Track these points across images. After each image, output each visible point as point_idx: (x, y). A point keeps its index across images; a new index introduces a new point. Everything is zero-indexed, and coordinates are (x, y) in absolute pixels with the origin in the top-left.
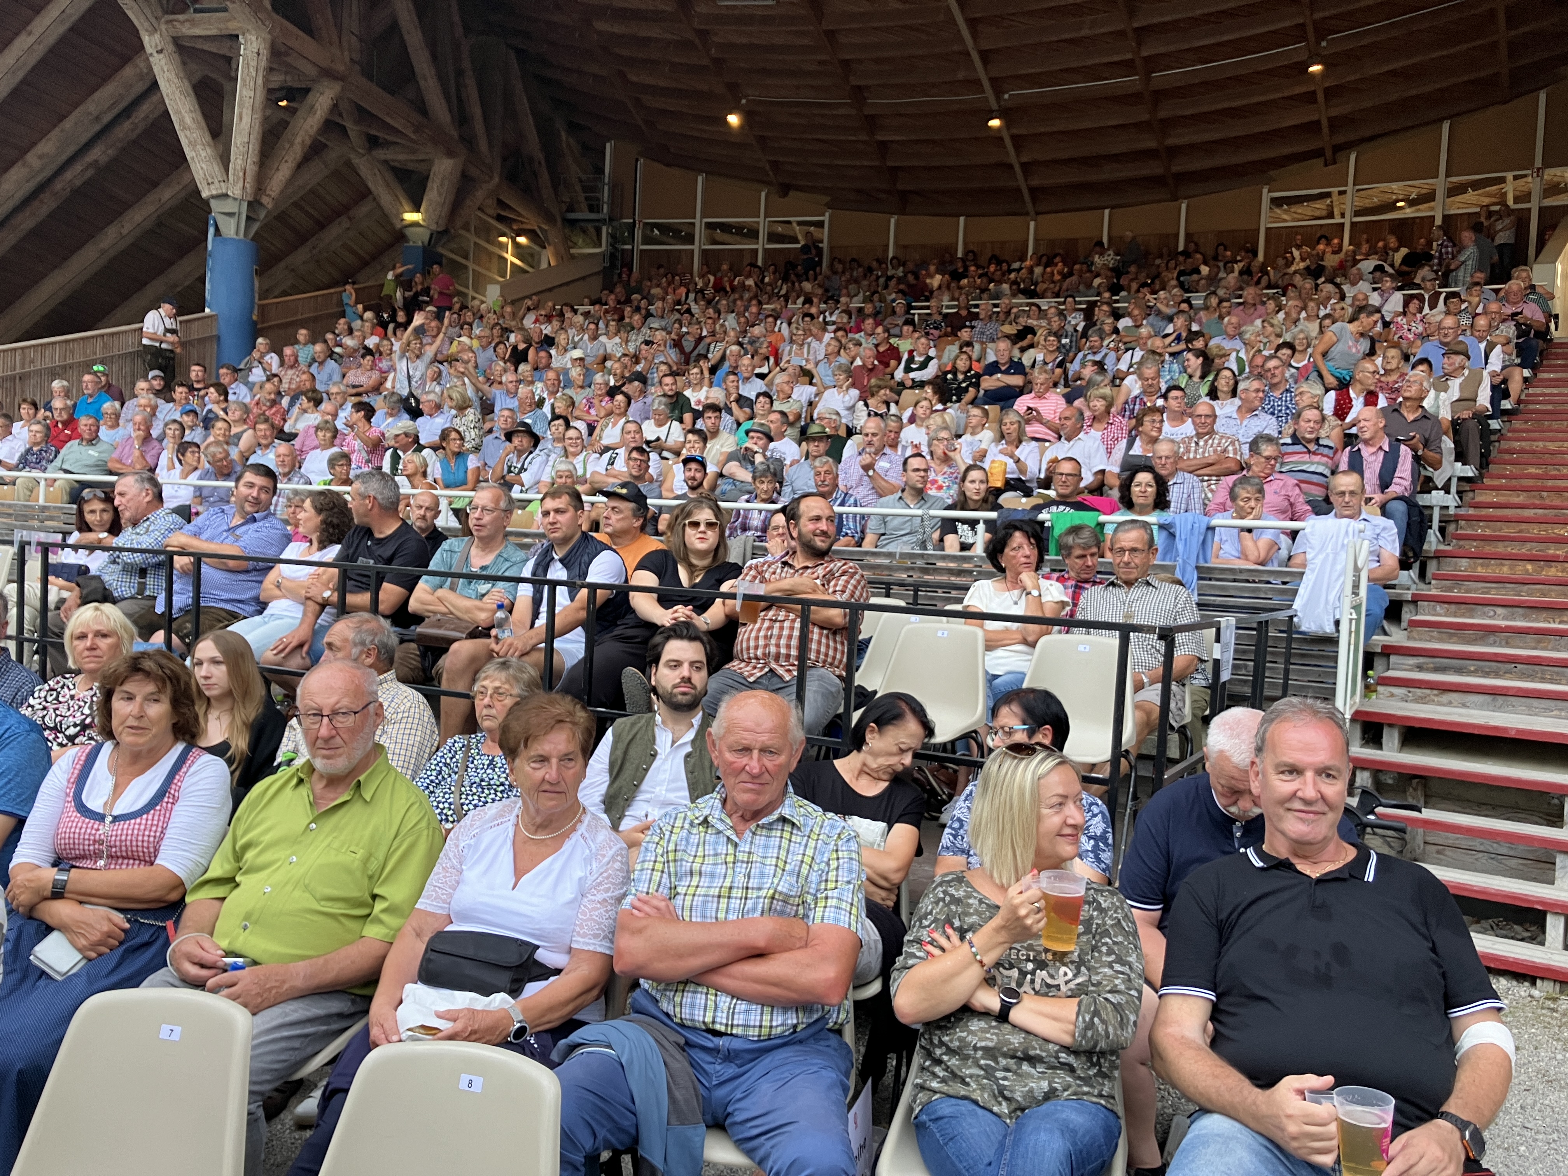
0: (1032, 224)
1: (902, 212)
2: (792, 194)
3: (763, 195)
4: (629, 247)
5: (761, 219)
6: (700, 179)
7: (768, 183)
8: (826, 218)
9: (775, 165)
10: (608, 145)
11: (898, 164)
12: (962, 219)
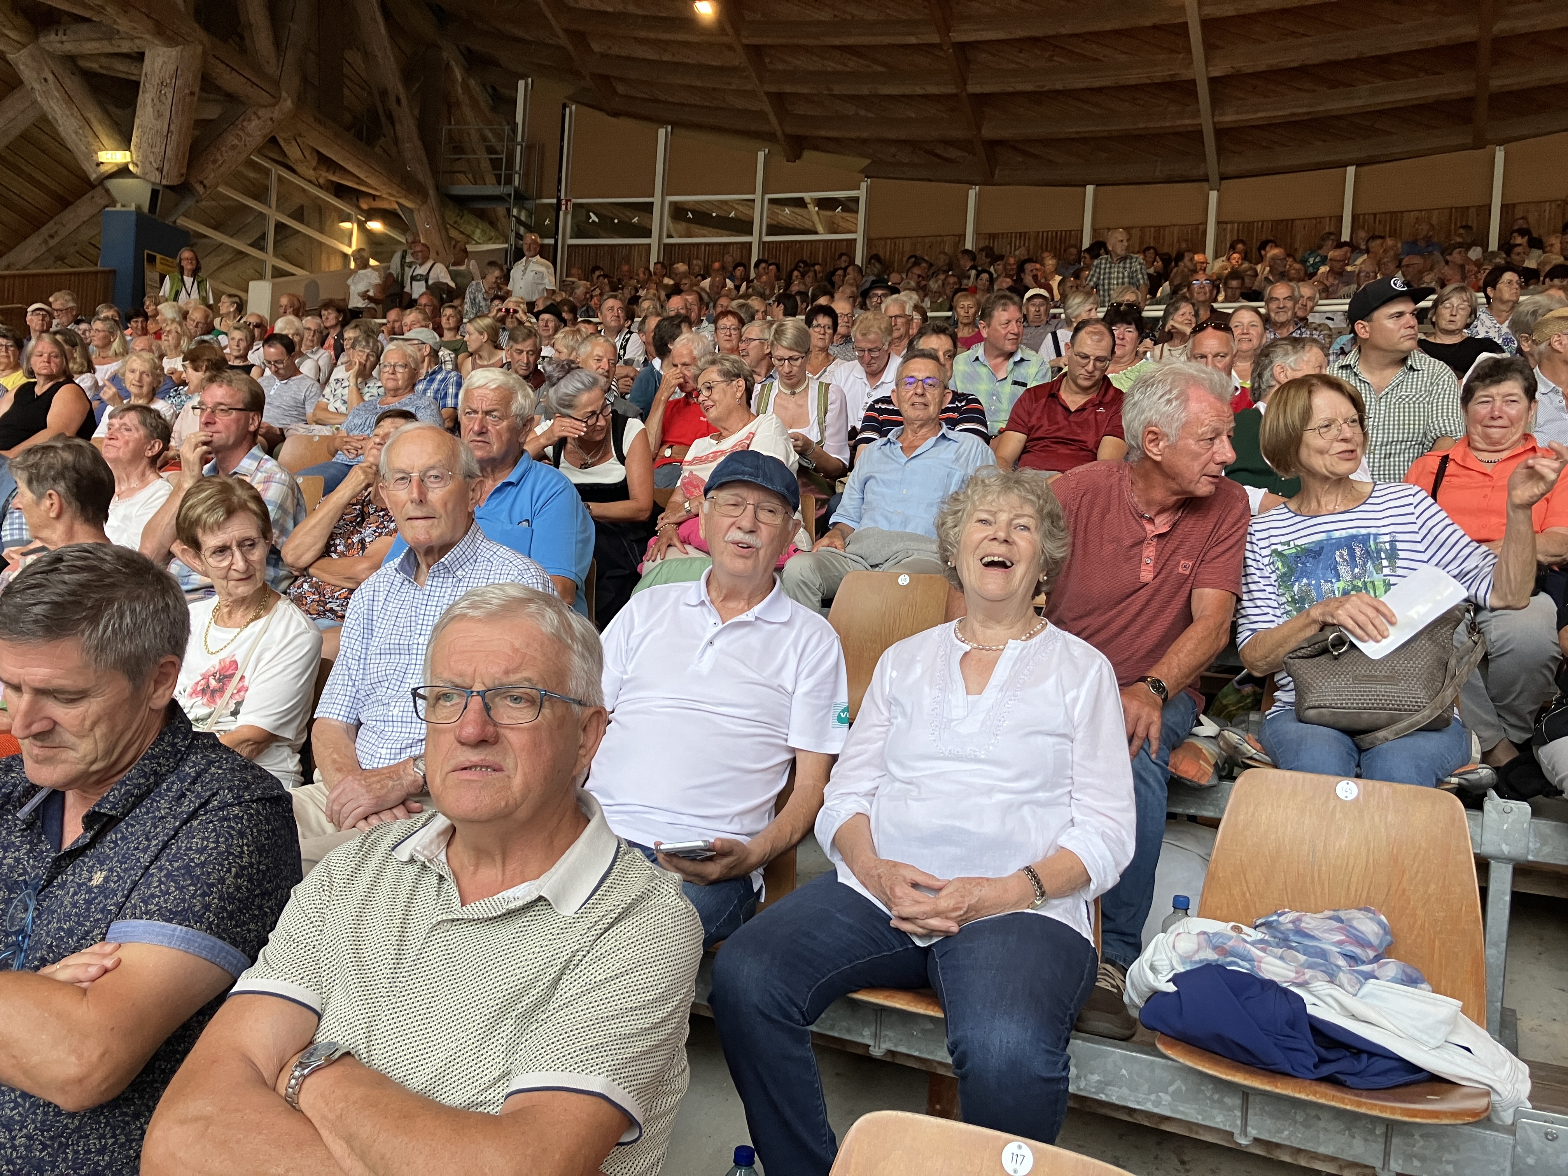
0: (1213, 195)
1: (987, 180)
2: (807, 154)
3: (761, 156)
4: (551, 241)
5: (757, 196)
6: (662, 132)
7: (768, 137)
8: (861, 193)
9: (778, 99)
10: (521, 84)
11: (987, 89)
12: (1090, 189)
